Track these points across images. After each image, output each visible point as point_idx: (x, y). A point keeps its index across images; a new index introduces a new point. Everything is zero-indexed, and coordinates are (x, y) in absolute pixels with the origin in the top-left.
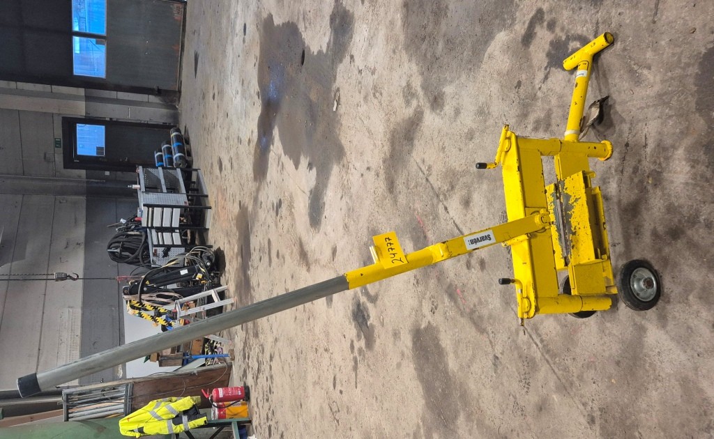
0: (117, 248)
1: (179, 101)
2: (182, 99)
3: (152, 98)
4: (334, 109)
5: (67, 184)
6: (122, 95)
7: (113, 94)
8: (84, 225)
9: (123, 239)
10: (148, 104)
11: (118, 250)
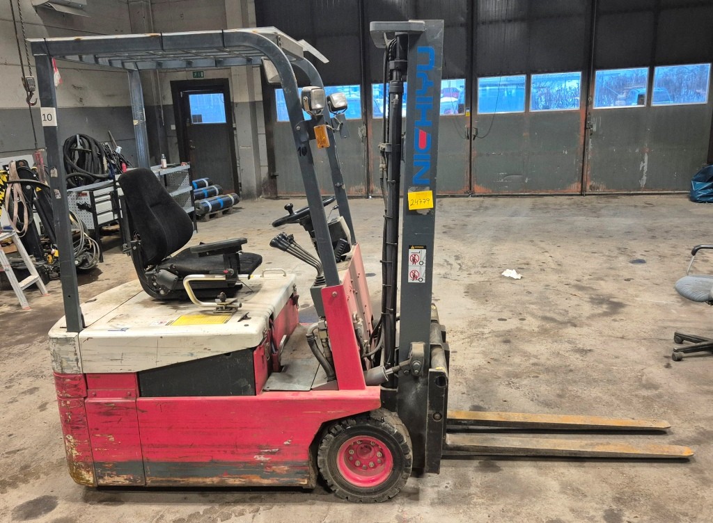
0: (83, 145)
5: (153, 84)
6: (262, 139)
7: (262, 130)
8: (106, 105)
9: (96, 151)
10: (258, 166)
11: (79, 147)
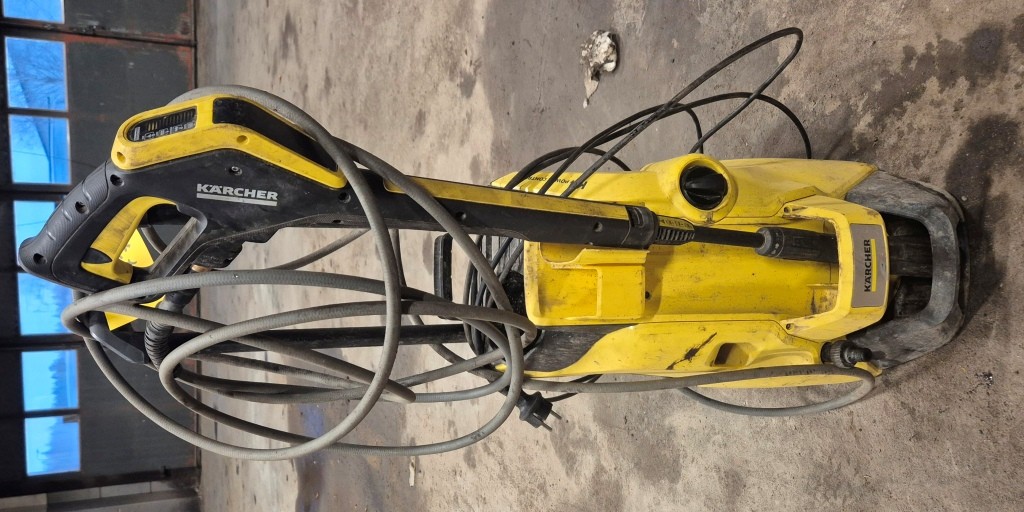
1: (199, 481)
2: (204, 479)
3: (157, 486)
4: (412, 483)
6: (108, 491)
7: (94, 493)
10: (150, 496)
